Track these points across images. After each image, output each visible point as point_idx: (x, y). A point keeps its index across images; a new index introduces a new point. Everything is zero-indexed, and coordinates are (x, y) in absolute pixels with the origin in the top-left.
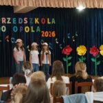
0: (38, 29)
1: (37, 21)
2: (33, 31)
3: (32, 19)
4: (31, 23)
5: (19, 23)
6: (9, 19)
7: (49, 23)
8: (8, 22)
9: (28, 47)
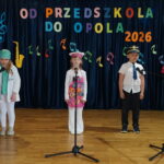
0: (120, 28)
1: (117, 13)
2: (109, 31)
3: (108, 10)
4: (107, 16)
5: (86, 16)
6: (68, 10)
7: (140, 16)
8: (66, 16)
9: (99, 59)
